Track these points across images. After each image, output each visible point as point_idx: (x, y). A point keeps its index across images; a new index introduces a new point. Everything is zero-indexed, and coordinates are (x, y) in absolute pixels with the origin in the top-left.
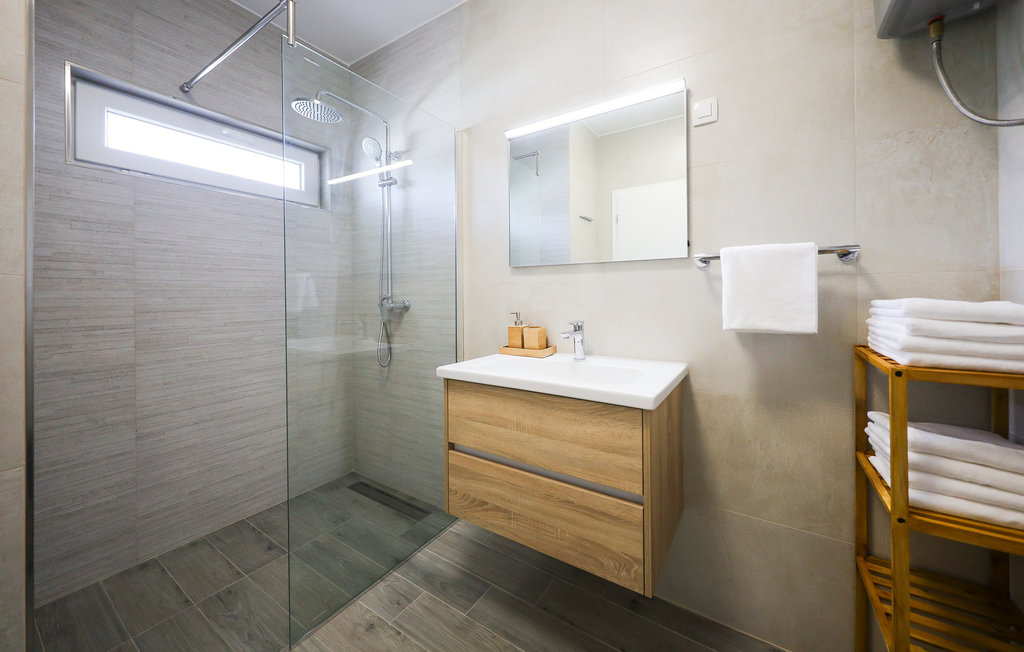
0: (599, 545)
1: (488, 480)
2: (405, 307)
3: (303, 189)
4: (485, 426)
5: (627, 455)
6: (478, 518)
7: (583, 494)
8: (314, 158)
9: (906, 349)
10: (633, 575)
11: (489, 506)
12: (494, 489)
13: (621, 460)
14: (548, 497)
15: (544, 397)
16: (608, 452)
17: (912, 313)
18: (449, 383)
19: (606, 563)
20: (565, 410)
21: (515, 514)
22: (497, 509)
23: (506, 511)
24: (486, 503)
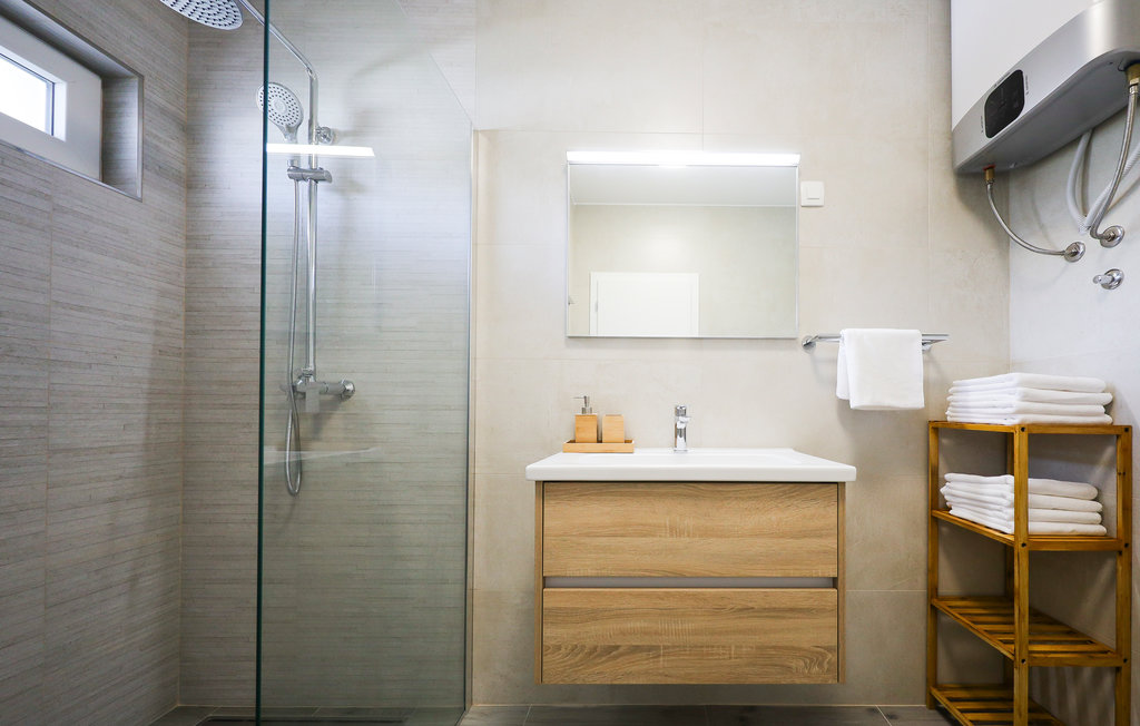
0: (786, 648)
1: (619, 615)
2: (346, 391)
3: (61, 132)
4: (613, 540)
5: (821, 536)
6: (601, 673)
7: (766, 595)
8: (94, 84)
9: (1019, 412)
10: (826, 666)
11: (621, 650)
12: (630, 625)
13: (814, 544)
14: (718, 611)
15: (711, 487)
16: (797, 538)
17: (1020, 384)
18: (545, 487)
19: (793, 665)
20: (742, 499)
21: (665, 648)
22: (636, 649)
23: (650, 649)
24: (617, 647)
